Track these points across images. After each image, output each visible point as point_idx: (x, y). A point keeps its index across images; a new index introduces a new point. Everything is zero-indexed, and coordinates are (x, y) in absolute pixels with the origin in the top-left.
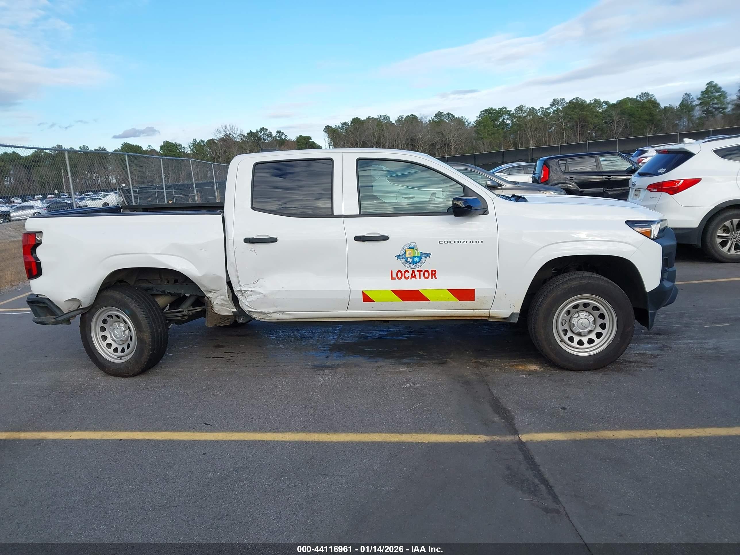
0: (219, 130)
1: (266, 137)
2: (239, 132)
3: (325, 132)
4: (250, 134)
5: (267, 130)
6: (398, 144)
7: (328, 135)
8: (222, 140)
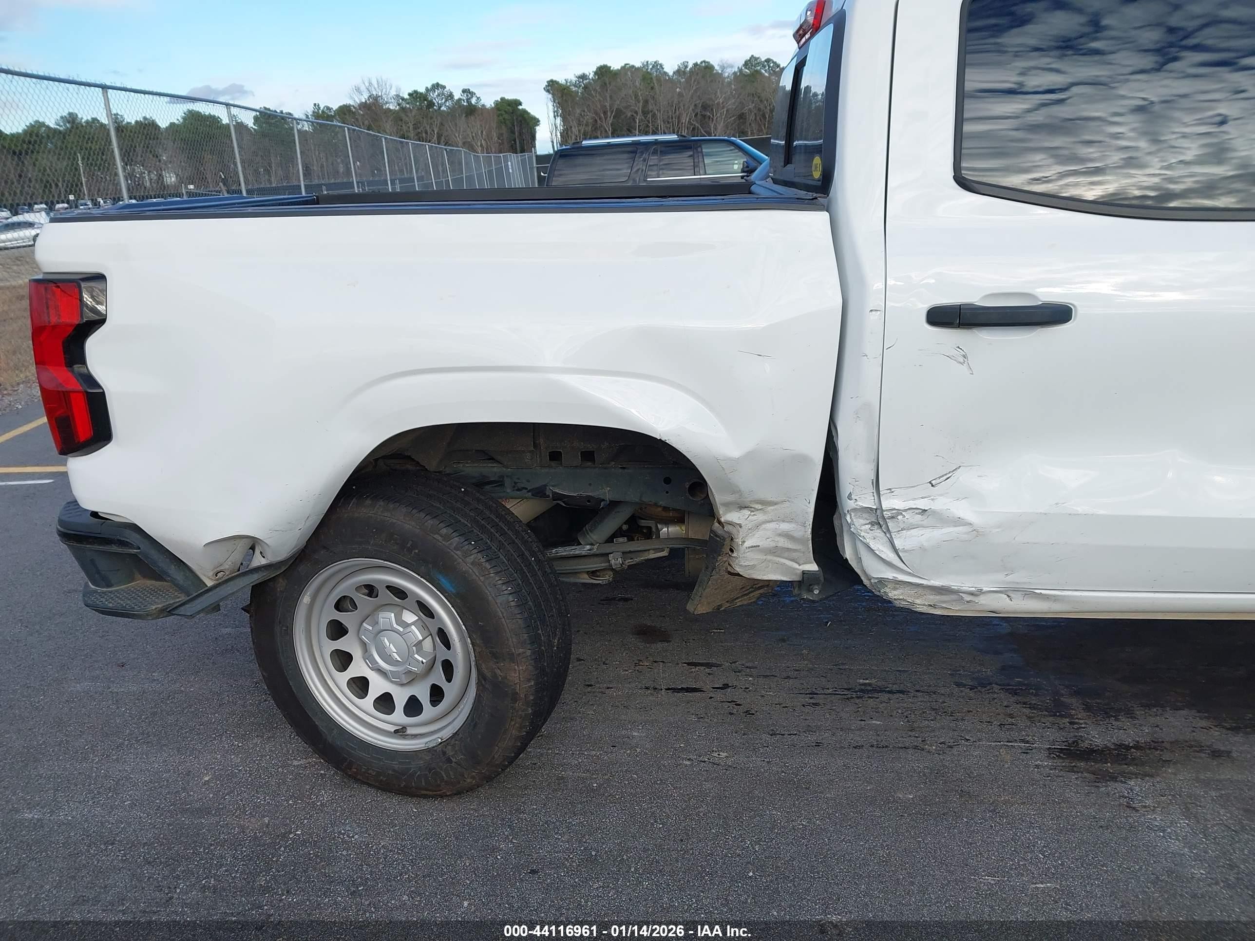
0: (359, 89)
1: (443, 101)
2: (393, 93)
3: (548, 91)
4: (414, 95)
5: (444, 87)
6: (680, 114)
7: (553, 97)
8: (364, 106)
